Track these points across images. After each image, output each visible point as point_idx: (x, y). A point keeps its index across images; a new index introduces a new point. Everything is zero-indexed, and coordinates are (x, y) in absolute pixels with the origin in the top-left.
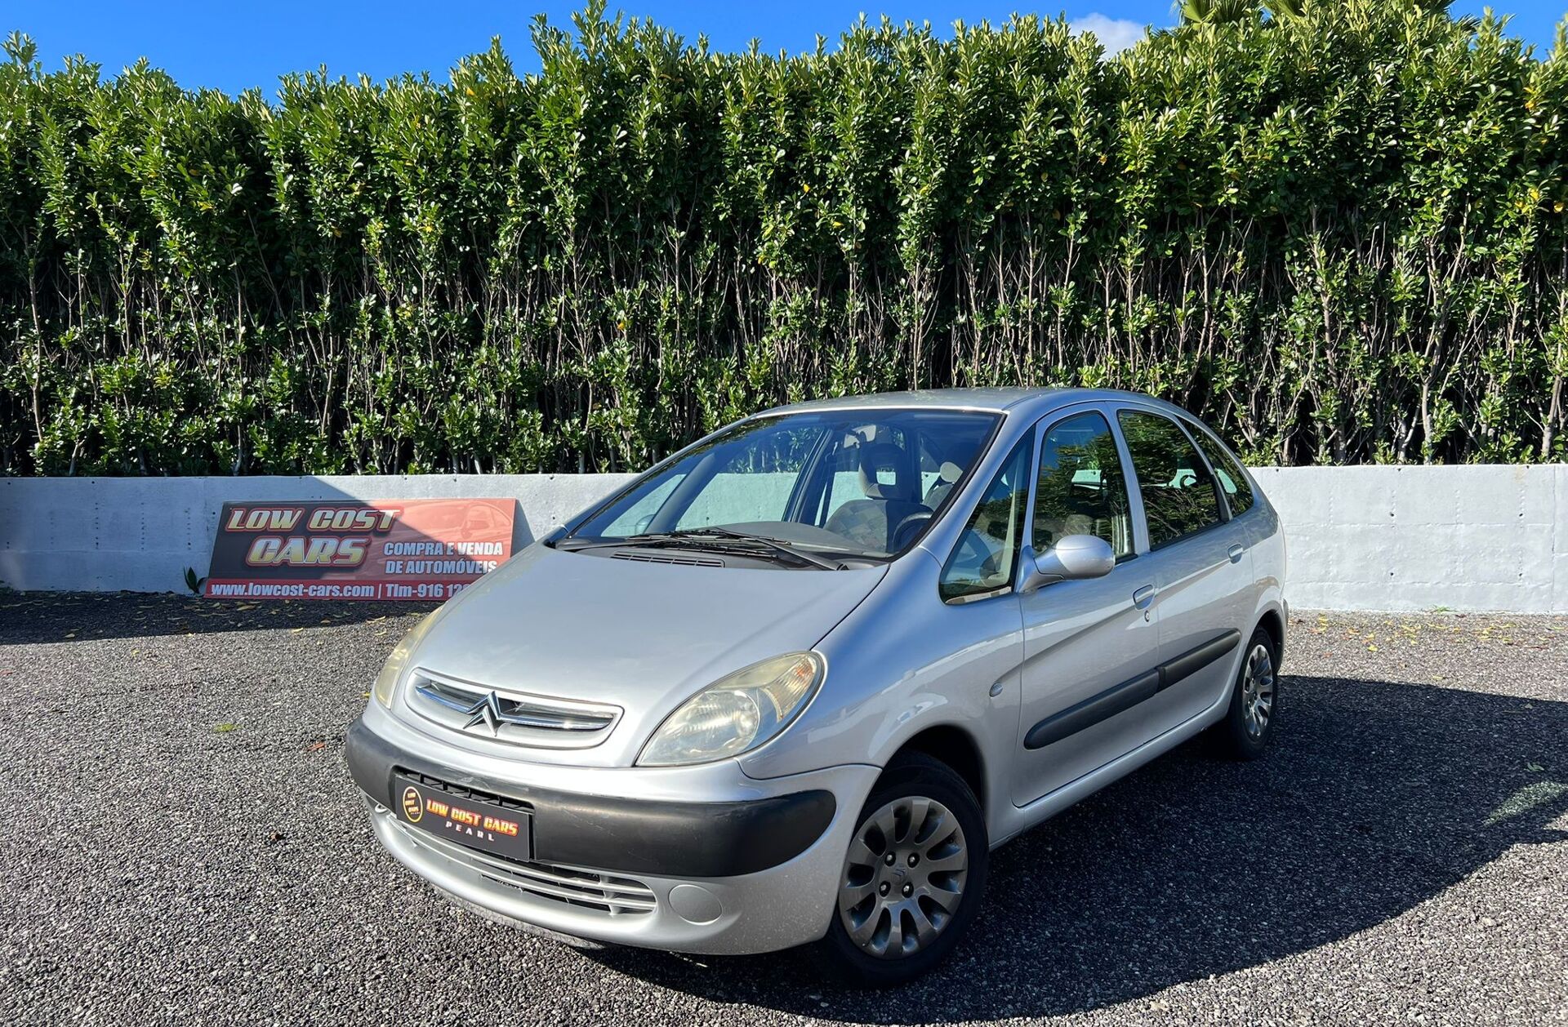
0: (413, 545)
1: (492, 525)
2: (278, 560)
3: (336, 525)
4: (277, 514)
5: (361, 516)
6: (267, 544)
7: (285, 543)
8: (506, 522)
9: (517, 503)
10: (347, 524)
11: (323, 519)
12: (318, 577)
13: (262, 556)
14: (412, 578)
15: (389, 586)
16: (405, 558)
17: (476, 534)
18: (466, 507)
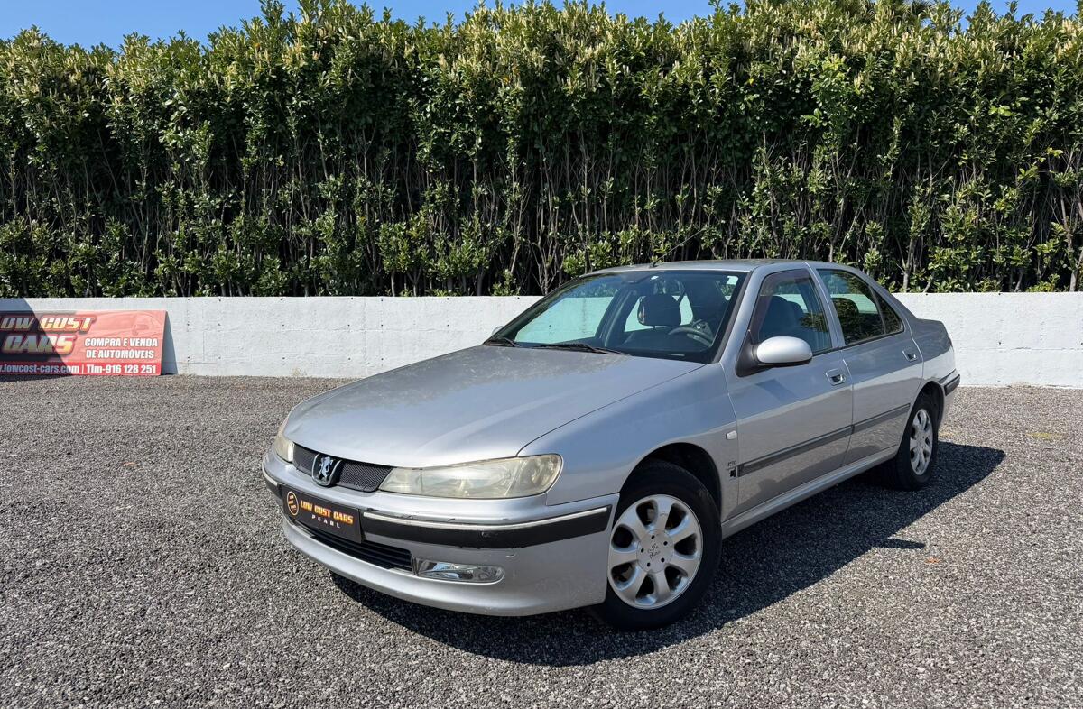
0: (103, 340)
1: (150, 327)
2: (21, 350)
3: (55, 327)
4: (20, 319)
5: (71, 321)
6: (14, 339)
7: (25, 338)
8: (159, 325)
9: (167, 313)
10: (62, 326)
11: (47, 322)
12: (46, 360)
13: (11, 347)
14: (102, 361)
15: (88, 366)
16: (97, 348)
17: (141, 333)
18: (135, 317)
